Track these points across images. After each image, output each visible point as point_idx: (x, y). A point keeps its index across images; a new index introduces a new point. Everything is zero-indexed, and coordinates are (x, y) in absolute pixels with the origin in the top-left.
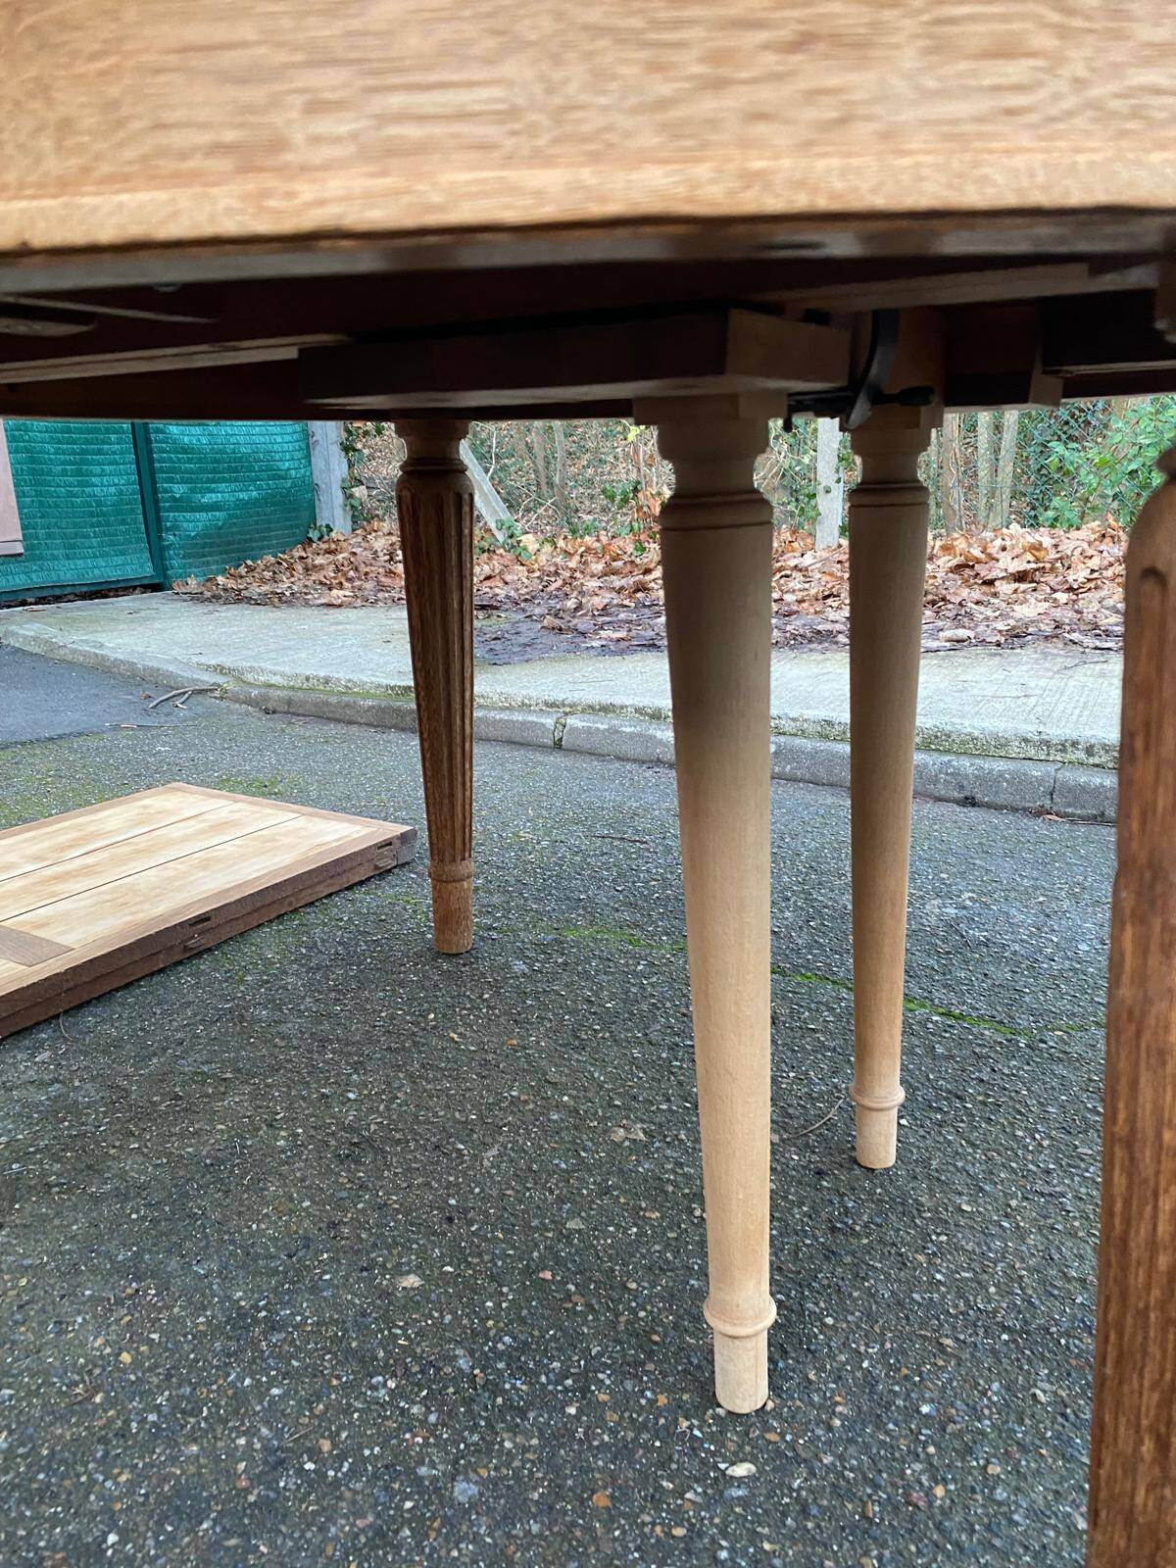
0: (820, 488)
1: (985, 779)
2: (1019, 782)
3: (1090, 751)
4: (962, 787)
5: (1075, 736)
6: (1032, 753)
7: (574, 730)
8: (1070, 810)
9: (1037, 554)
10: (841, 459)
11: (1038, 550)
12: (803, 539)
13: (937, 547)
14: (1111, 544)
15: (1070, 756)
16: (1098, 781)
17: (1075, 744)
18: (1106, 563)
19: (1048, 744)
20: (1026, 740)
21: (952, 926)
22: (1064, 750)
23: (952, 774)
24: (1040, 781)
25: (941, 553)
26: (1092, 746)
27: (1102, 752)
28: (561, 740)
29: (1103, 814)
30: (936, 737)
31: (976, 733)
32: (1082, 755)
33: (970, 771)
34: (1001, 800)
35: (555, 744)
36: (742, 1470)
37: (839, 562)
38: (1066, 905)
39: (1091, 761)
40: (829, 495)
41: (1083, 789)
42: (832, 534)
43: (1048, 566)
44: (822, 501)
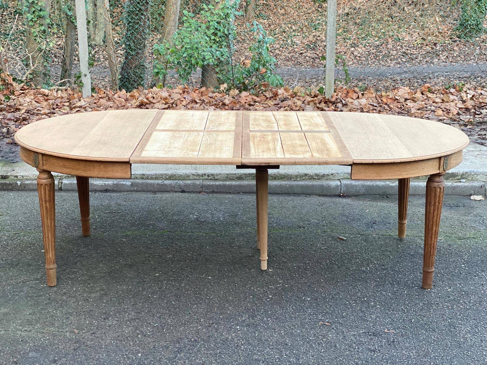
0: (83, 74)
1: (186, 186)
2: (195, 185)
3: (208, 176)
4: (181, 188)
5: (205, 173)
6: (195, 178)
7: (65, 184)
8: (206, 191)
9: (166, 100)
10: (89, 65)
11: (166, 99)
12: (77, 93)
13: (128, 95)
14: (187, 95)
15: (204, 178)
16: (212, 183)
17: (205, 174)
18: (187, 103)
19: (199, 175)
20: (194, 175)
21: (197, 219)
22: (203, 176)
23: (178, 185)
24: (199, 185)
25: (130, 98)
26: (209, 175)
27: (211, 176)
28: (61, 187)
29: (214, 191)
30: (172, 176)
31: (182, 174)
32: (207, 177)
33: (182, 184)
34: (191, 190)
35: (59, 189)
36: (210, 277)
37: (95, 103)
38: (215, 212)
39: (209, 178)
40: (86, 77)
41: (209, 185)
42: (89, 91)
43: (170, 105)
44: (83, 79)
